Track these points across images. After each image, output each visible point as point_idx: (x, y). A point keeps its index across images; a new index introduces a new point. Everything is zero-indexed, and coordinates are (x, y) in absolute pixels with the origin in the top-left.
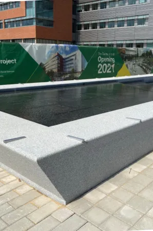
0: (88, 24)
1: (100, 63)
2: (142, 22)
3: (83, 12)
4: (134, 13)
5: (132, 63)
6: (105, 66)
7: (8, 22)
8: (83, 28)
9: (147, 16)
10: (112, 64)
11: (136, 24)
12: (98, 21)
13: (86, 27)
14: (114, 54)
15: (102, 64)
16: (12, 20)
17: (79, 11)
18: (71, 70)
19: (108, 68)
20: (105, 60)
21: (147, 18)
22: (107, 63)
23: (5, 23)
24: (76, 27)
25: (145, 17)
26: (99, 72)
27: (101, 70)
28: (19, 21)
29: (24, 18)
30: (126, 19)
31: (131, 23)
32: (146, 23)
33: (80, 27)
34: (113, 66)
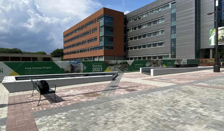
0: (132, 47)
1: (94, 67)
2: (161, 44)
3: (130, 41)
4: (156, 40)
5: (113, 67)
6: (96, 69)
7: (91, 48)
8: (130, 49)
9: (164, 41)
10: (100, 67)
11: (157, 45)
12: (138, 45)
13: (131, 48)
14: (101, 64)
15: (95, 68)
16: (93, 47)
17: (128, 41)
18: (77, 70)
19: (98, 70)
20: (96, 66)
21: (164, 42)
22: (98, 67)
23: (90, 49)
24: (126, 49)
25: (162, 42)
26: (93, 71)
27: (95, 70)
28: (96, 47)
29: (99, 46)
30: (152, 43)
31: (155, 45)
32: (163, 45)
33: (128, 49)
34: (101, 68)
